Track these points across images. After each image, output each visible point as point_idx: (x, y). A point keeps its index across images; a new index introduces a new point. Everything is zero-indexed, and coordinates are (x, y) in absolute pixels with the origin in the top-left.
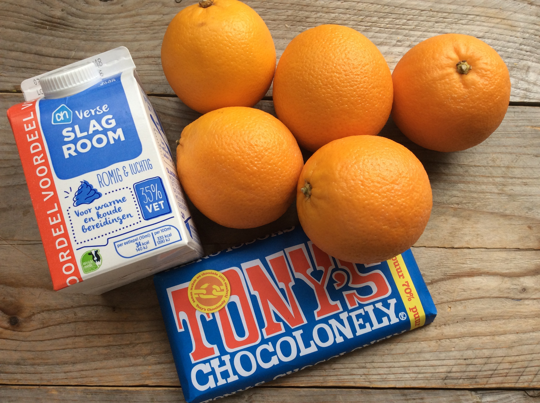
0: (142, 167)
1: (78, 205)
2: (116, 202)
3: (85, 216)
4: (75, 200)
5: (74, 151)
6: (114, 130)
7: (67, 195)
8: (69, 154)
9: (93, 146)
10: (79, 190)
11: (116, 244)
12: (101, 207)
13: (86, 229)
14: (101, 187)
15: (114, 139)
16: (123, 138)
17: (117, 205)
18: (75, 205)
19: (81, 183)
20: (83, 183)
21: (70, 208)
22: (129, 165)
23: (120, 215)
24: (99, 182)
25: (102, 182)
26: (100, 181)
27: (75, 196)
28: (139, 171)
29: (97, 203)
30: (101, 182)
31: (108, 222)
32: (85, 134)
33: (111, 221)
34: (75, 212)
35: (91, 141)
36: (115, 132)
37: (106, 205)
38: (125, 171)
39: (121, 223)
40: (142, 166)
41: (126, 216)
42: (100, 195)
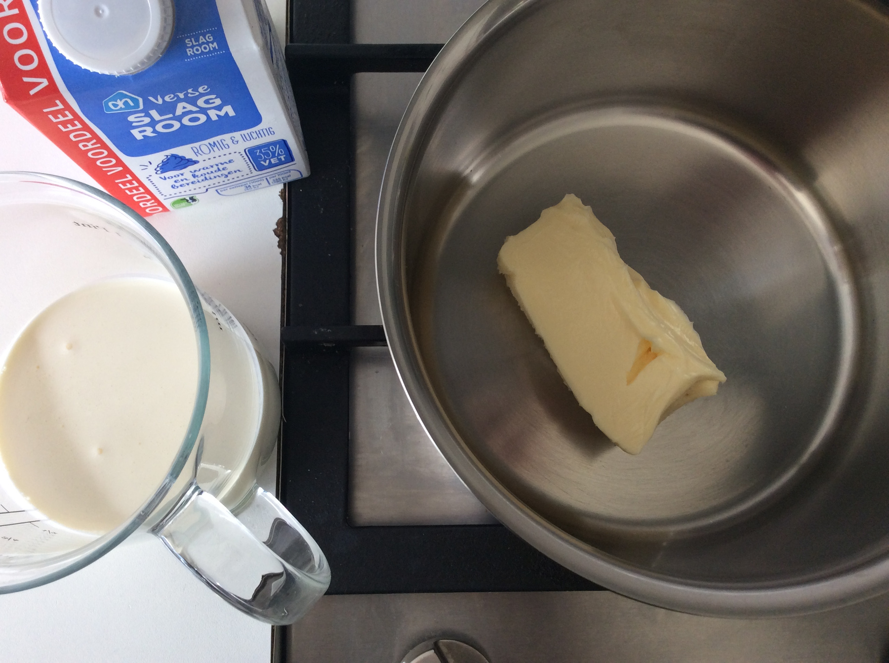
0: (259, 135)
1: (162, 172)
2: (220, 165)
3: (175, 179)
4: (158, 169)
5: (152, 132)
6: (219, 108)
7: (146, 167)
8: (143, 136)
9: (182, 125)
10: (162, 161)
11: (219, 191)
12: (198, 170)
13: (178, 187)
14: (197, 156)
15: (218, 116)
16: (232, 113)
17: (221, 167)
18: (159, 172)
19: (166, 157)
20: (169, 157)
21: (150, 176)
22: (241, 135)
23: (226, 172)
24: (195, 153)
25: (200, 152)
26: (196, 151)
27: (158, 166)
28: (255, 138)
29: (192, 168)
30: (198, 152)
31: (208, 178)
32: (171, 116)
33: (212, 177)
34: (161, 178)
35: (180, 121)
36: (220, 110)
37: (205, 168)
38: (233, 140)
39: (227, 176)
40: (260, 133)
41: (233, 171)
42: (196, 162)
